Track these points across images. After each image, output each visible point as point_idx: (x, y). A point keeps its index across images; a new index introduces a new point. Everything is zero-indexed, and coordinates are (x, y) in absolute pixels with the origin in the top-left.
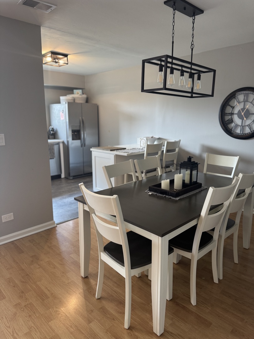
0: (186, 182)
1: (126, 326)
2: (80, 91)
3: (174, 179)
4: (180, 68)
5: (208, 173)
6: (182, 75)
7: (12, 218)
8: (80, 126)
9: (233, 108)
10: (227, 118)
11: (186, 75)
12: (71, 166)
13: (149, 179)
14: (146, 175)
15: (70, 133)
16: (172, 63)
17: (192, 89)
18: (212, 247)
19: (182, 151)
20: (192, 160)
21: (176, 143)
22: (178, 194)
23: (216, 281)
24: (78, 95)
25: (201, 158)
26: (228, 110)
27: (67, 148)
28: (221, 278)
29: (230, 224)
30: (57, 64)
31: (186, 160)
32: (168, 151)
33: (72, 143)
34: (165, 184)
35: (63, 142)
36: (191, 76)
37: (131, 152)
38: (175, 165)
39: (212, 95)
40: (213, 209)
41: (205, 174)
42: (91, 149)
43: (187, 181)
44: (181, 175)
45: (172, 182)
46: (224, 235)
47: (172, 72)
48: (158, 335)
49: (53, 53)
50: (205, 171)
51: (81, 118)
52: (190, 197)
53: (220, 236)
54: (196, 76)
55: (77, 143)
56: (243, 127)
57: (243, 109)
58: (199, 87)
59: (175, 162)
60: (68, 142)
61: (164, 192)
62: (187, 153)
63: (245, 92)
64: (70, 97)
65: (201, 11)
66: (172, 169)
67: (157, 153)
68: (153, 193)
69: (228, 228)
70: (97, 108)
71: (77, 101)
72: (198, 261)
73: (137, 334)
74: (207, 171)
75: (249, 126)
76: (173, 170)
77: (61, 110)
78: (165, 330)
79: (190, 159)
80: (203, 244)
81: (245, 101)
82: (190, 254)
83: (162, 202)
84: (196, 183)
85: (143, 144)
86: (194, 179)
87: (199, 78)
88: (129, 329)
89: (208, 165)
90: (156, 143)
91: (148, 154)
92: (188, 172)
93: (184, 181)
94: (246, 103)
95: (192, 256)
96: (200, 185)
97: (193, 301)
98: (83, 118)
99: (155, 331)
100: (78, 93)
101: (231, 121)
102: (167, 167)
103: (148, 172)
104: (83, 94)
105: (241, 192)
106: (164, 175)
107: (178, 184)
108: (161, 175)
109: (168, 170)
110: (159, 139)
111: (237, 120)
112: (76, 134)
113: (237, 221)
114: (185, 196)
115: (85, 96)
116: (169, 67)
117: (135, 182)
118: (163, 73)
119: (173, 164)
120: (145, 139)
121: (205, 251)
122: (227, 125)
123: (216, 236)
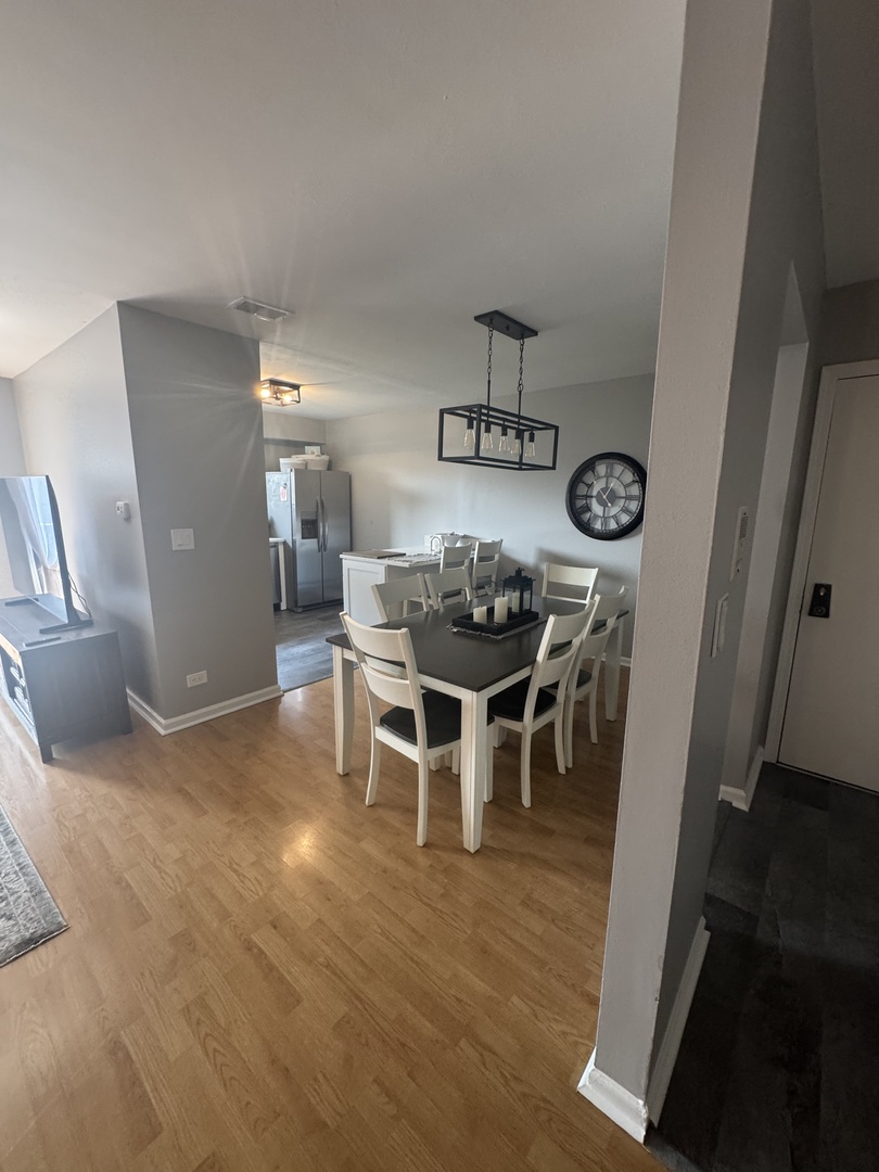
0: (513, 610)
1: (420, 841)
2: (316, 449)
3: (493, 607)
4: (501, 422)
5: (549, 596)
6: (504, 433)
7: (205, 680)
8: (317, 512)
9: (590, 486)
10: (580, 503)
11: (511, 433)
12: (299, 587)
13: (448, 609)
14: (442, 600)
15: (298, 526)
16: (488, 415)
17: (521, 457)
18: (554, 715)
19: (505, 559)
20: (523, 574)
21: (496, 546)
22: (501, 629)
23: (562, 770)
24: (312, 455)
25: (536, 570)
26: (582, 490)
27: (291, 553)
28: (570, 766)
29: (583, 679)
30: (279, 402)
31: (513, 574)
32: (481, 559)
33: (302, 544)
34: (479, 613)
35: (285, 543)
36: (519, 435)
37: (415, 560)
38: (493, 585)
39: (554, 468)
40: (556, 650)
41: (545, 599)
42: (341, 556)
43: (515, 608)
44: (506, 598)
45: (491, 611)
46: (575, 695)
47: (488, 430)
48: (472, 851)
49: (273, 382)
50: (544, 594)
51: (318, 498)
52: (520, 635)
53: (567, 697)
54: (527, 434)
55: (312, 544)
56: (605, 519)
57: (604, 490)
58: (532, 453)
59: (493, 579)
60: (294, 542)
61: (478, 627)
62: (514, 562)
63: (607, 461)
64: (297, 459)
65: (534, 333)
66: (489, 590)
67: (462, 563)
68: (460, 629)
69: (579, 685)
70: (348, 480)
71: (311, 467)
72: (533, 735)
73: (437, 852)
74: (548, 593)
75: (615, 517)
76: (490, 593)
77: (283, 483)
78: (482, 845)
79: (519, 571)
80: (540, 710)
81: (609, 476)
82: (520, 723)
83: (472, 644)
84: (529, 611)
85: (436, 547)
86: (526, 606)
87: (532, 439)
88: (424, 846)
89: (549, 583)
90: (458, 545)
91: (447, 565)
92: (517, 594)
93: (510, 609)
94: (610, 478)
95: (524, 728)
96: (535, 616)
97: (526, 801)
98: (323, 498)
99: (466, 846)
100: (313, 453)
101: (588, 509)
102: (480, 587)
103: (446, 596)
104: (322, 454)
105: (599, 626)
106: (475, 600)
107: (500, 614)
108: (471, 601)
109: (481, 592)
110: (465, 537)
111: (597, 508)
112: (310, 528)
113: (595, 673)
114: (512, 632)
115: (326, 458)
116: (484, 421)
117: (428, 613)
118: (474, 432)
119: (489, 583)
120: (440, 536)
121: (544, 719)
122: (580, 515)
123: (560, 695)
